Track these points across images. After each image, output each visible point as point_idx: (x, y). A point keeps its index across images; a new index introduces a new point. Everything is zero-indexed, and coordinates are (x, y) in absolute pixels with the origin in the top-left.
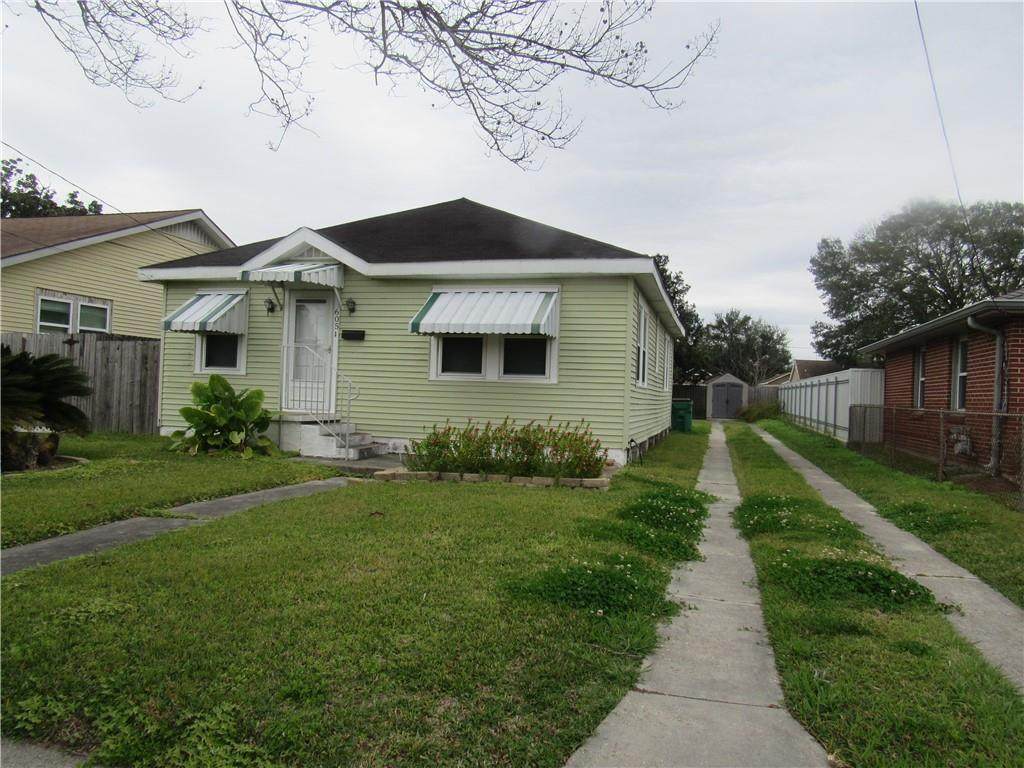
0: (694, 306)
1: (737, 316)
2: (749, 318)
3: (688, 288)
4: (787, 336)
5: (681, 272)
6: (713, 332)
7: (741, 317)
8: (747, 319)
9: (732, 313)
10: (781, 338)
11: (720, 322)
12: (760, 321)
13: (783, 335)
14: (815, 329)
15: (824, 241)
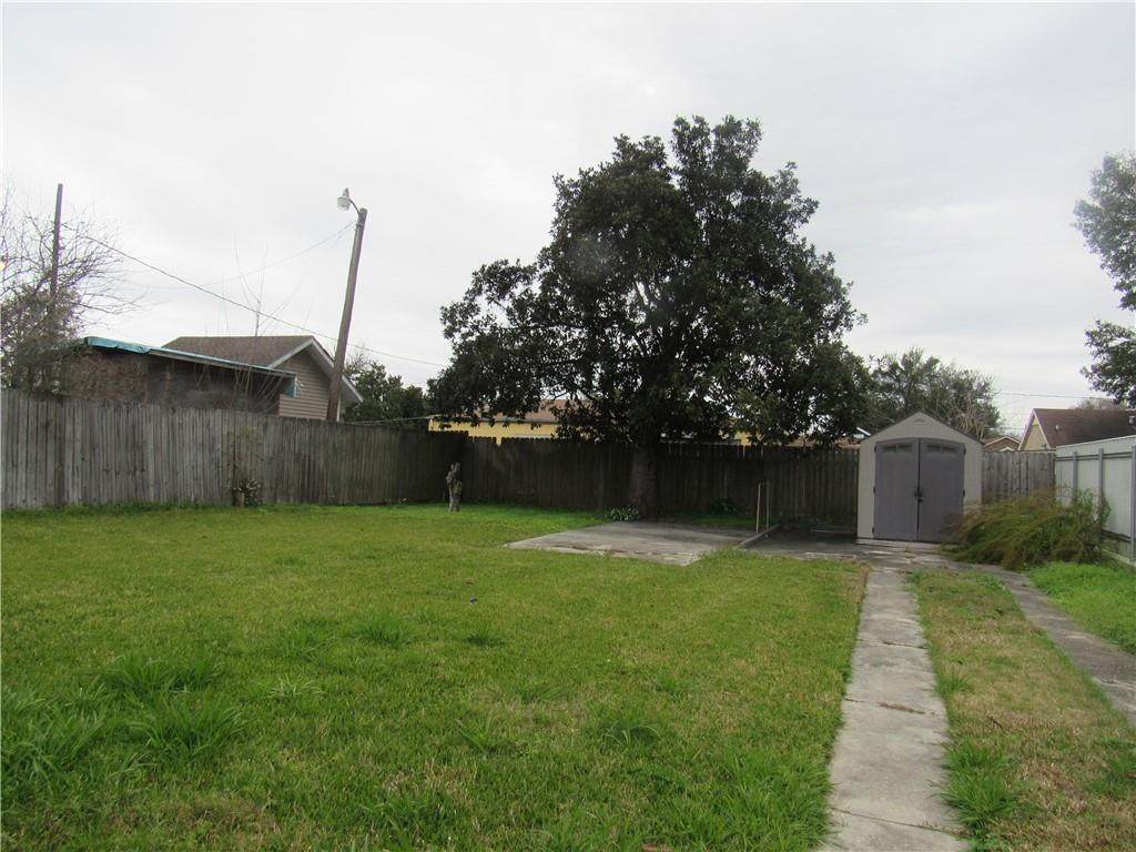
0: (830, 258)
1: (918, 358)
2: (937, 361)
3: (811, 206)
4: (992, 386)
5: (792, 165)
6: (881, 380)
7: (924, 359)
8: (933, 362)
9: (911, 354)
10: (984, 388)
11: (894, 367)
12: (953, 364)
13: (987, 385)
14: (1097, 337)
15: (1110, 164)
